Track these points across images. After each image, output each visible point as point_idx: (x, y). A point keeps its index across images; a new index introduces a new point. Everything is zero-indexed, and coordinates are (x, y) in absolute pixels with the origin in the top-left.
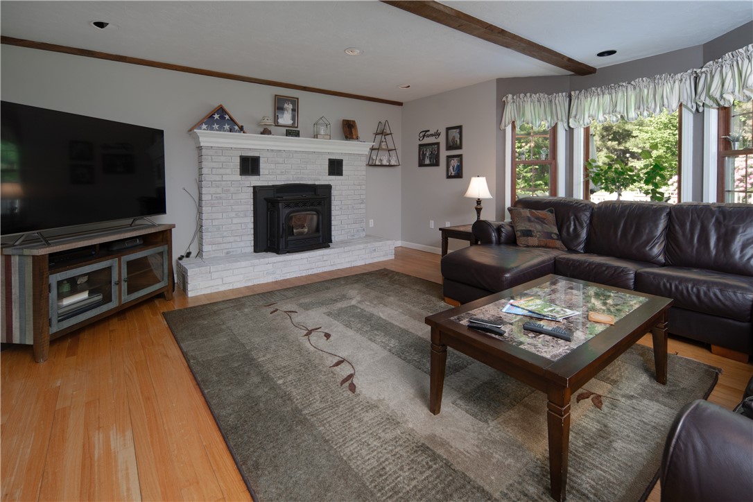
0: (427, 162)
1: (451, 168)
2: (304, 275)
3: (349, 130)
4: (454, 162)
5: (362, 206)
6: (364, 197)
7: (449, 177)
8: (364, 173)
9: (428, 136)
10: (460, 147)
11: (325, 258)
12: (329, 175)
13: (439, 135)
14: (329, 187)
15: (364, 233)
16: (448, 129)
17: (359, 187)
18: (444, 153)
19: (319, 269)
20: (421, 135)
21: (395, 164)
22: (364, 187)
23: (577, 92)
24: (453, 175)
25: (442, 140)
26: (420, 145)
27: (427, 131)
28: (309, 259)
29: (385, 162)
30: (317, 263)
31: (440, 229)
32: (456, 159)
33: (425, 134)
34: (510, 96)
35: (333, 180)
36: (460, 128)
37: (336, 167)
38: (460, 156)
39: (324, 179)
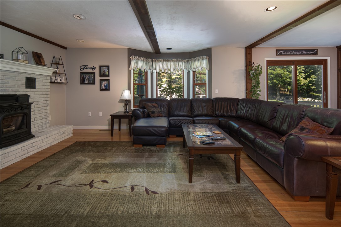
0: (86, 82)
1: (103, 86)
2: (19, 160)
3: (38, 59)
4: (105, 83)
5: (48, 108)
6: (49, 102)
7: (101, 90)
8: (49, 87)
9: (87, 68)
10: (108, 76)
11: (34, 144)
12: (26, 88)
13: (95, 69)
14: (27, 97)
15: (49, 124)
16: (100, 67)
17: (46, 96)
18: (98, 78)
19: (30, 153)
20: (82, 67)
21: (65, 82)
22: (49, 96)
23: (155, 59)
24: (104, 89)
25: (97, 71)
26: (81, 73)
27: (86, 66)
28: (23, 148)
29: (59, 81)
30: (28, 150)
31: (110, 115)
32: (105, 82)
33: (85, 67)
34: (134, 57)
35: (29, 92)
36: (108, 67)
37: (31, 83)
38: (108, 80)
39: (23, 91)
